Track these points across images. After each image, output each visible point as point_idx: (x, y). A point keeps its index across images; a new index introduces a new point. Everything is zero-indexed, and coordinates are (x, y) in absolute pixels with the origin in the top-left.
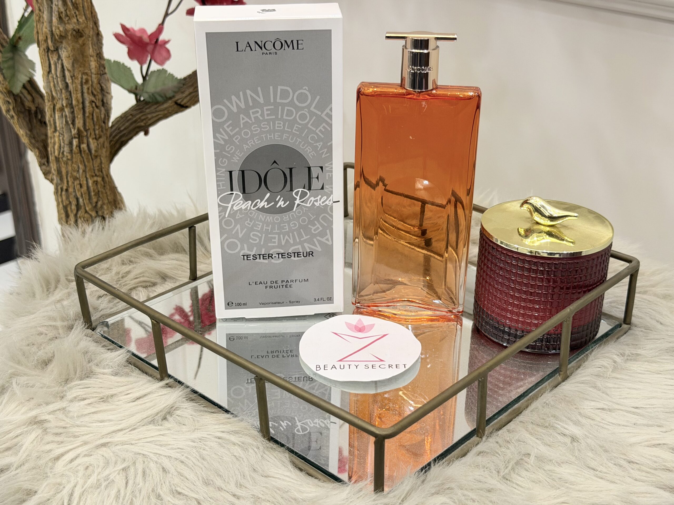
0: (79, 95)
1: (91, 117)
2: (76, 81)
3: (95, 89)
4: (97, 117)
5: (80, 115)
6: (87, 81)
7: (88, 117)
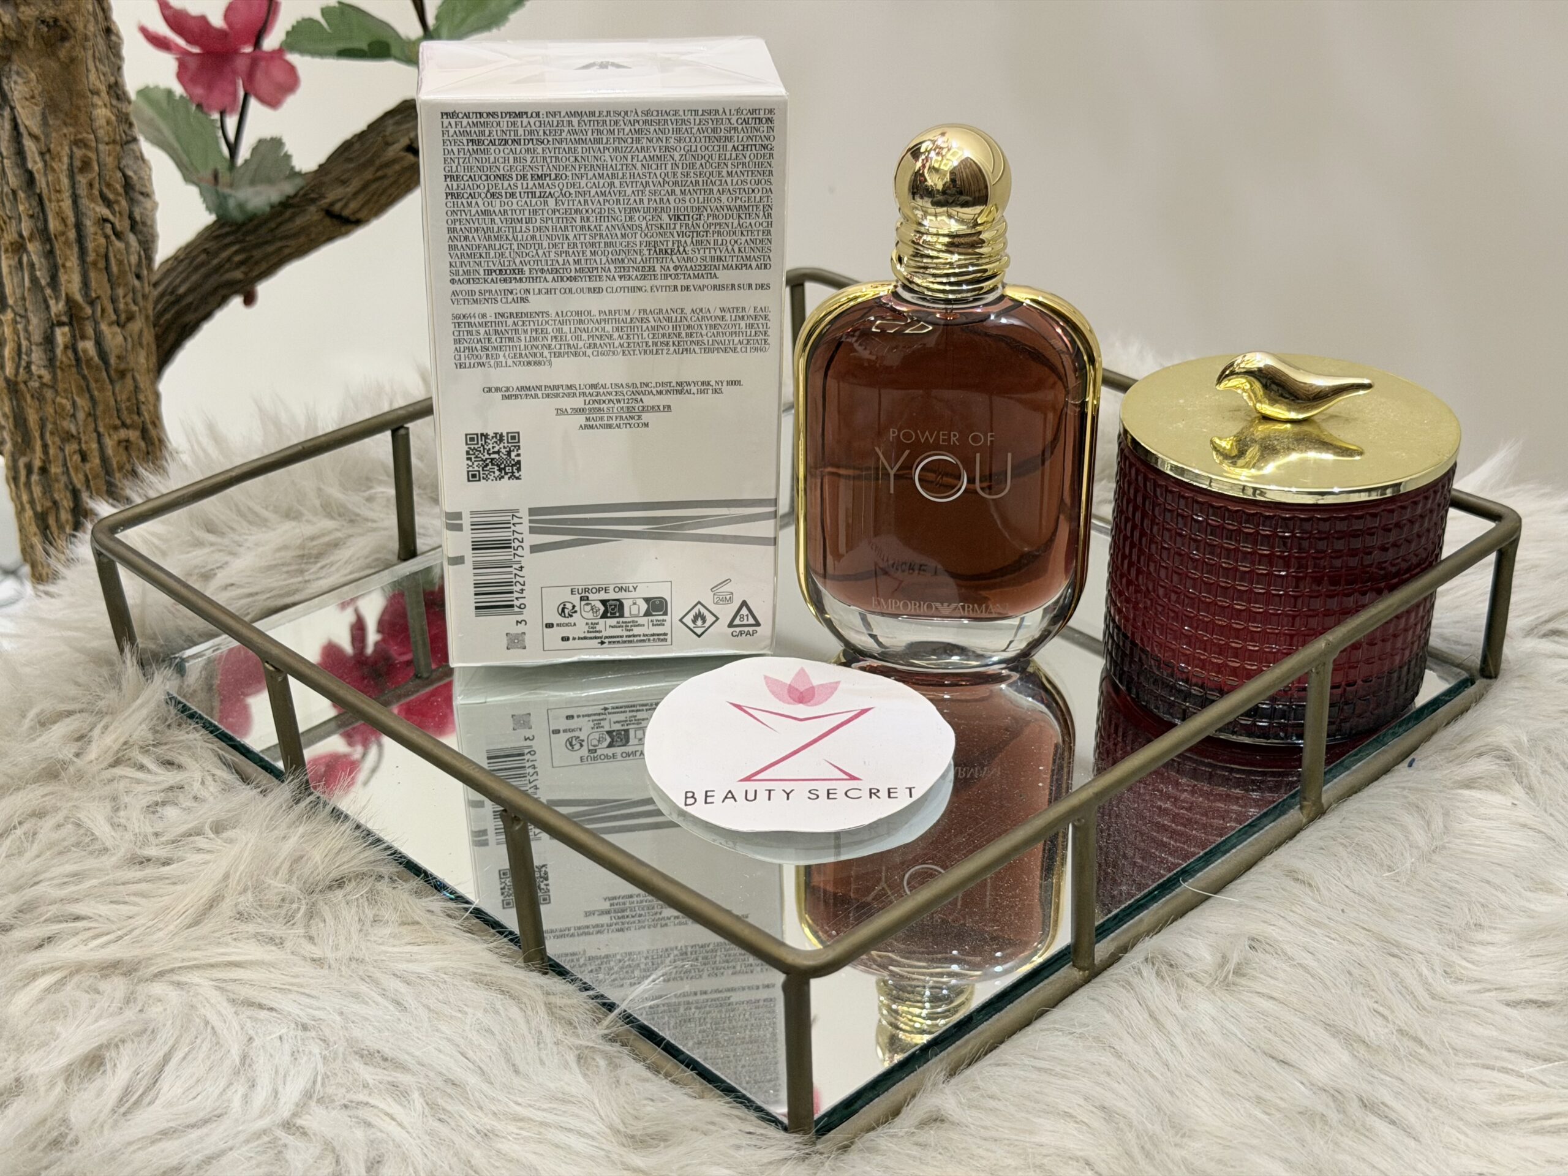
0: (67, 204)
1: (102, 264)
2: (55, 165)
3: (109, 185)
4: (120, 263)
5: (73, 262)
6: (86, 165)
7: (95, 263)
